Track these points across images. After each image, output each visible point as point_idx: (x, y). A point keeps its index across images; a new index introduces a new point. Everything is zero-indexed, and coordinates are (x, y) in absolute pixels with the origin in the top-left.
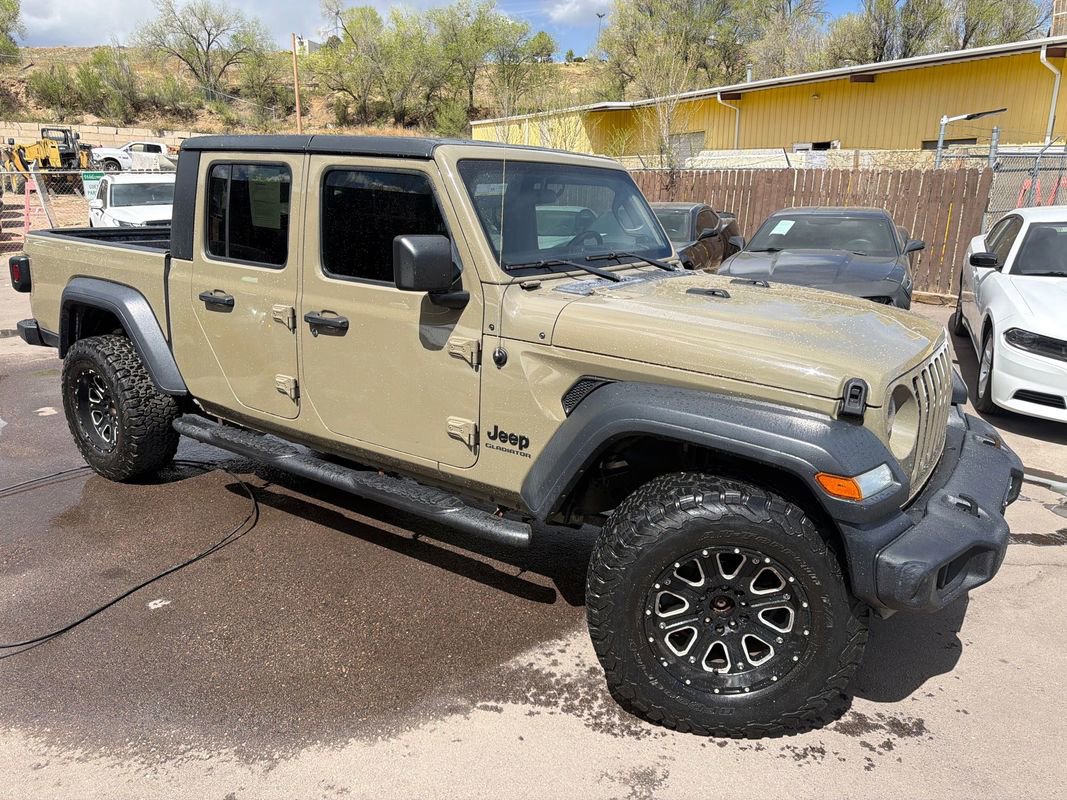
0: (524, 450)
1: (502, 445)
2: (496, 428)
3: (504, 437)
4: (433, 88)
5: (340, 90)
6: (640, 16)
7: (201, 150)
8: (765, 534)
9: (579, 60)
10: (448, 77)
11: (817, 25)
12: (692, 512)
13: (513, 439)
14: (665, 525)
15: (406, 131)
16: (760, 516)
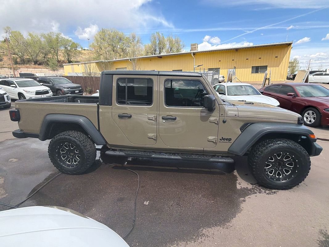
0: (230, 141)
1: (224, 141)
2: (222, 138)
3: (224, 139)
4: (46, 55)
5: (14, 54)
6: (101, 40)
7: (113, 74)
8: (287, 148)
9: (85, 50)
10: (50, 52)
11: (141, 46)
12: (272, 147)
13: (227, 139)
14: (267, 151)
15: (39, 66)
16: (285, 145)
